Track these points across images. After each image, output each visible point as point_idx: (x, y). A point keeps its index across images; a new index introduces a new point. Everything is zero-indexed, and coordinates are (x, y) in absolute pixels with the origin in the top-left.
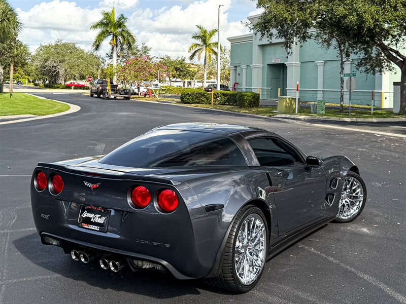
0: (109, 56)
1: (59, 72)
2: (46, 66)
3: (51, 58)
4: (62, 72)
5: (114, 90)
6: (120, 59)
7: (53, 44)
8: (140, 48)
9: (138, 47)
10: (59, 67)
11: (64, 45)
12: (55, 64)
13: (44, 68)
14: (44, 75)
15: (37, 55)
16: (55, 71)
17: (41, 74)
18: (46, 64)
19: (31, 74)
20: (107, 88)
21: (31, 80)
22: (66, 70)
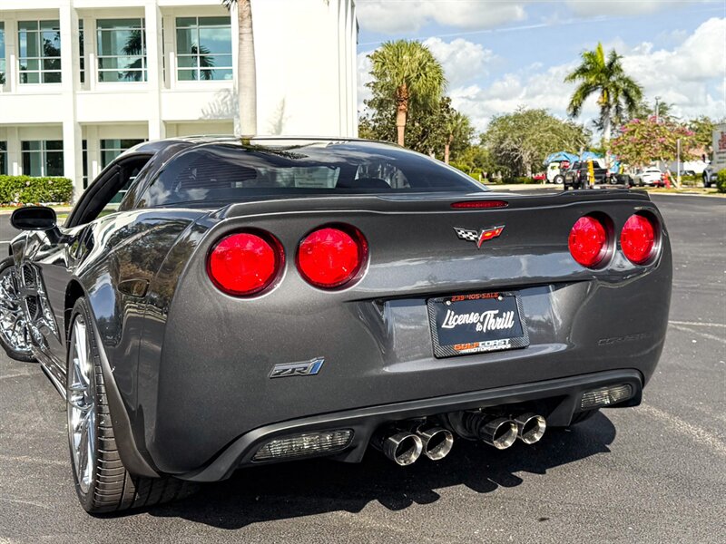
0: (597, 125)
1: (521, 157)
2: (503, 149)
3: (510, 135)
4: (526, 158)
5: (601, 178)
6: (617, 128)
7: (512, 115)
8: (651, 106)
9: (649, 105)
10: (521, 149)
11: (529, 114)
12: (516, 146)
13: (500, 152)
14: (502, 164)
15: (489, 133)
16: (517, 156)
17: (498, 164)
18: (502, 146)
19: (484, 164)
20: (588, 174)
21: (485, 174)
22: (532, 155)
